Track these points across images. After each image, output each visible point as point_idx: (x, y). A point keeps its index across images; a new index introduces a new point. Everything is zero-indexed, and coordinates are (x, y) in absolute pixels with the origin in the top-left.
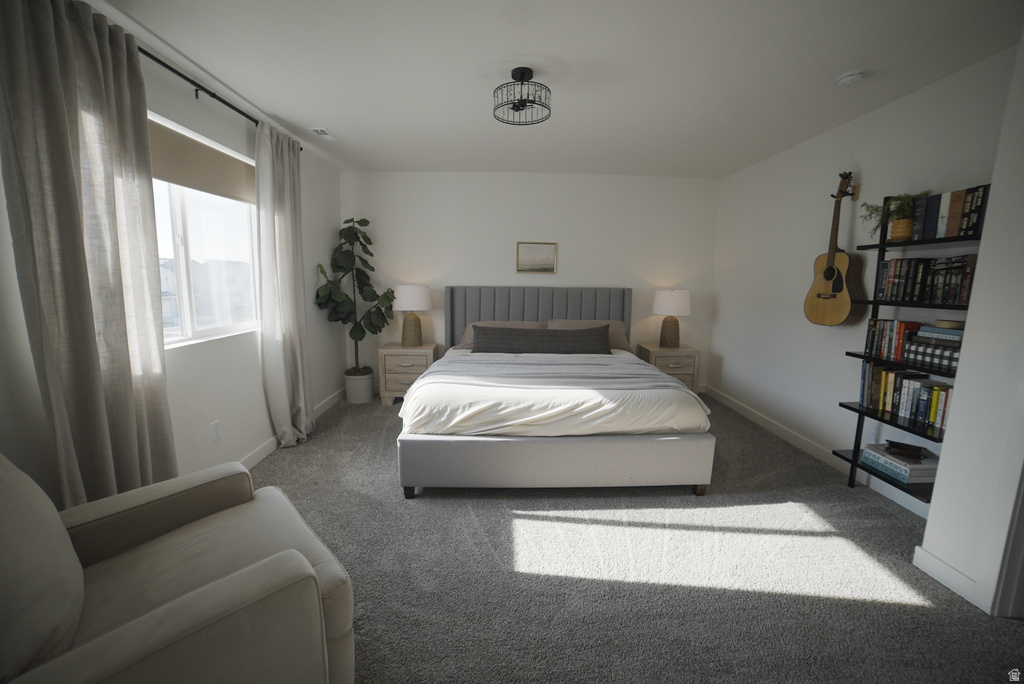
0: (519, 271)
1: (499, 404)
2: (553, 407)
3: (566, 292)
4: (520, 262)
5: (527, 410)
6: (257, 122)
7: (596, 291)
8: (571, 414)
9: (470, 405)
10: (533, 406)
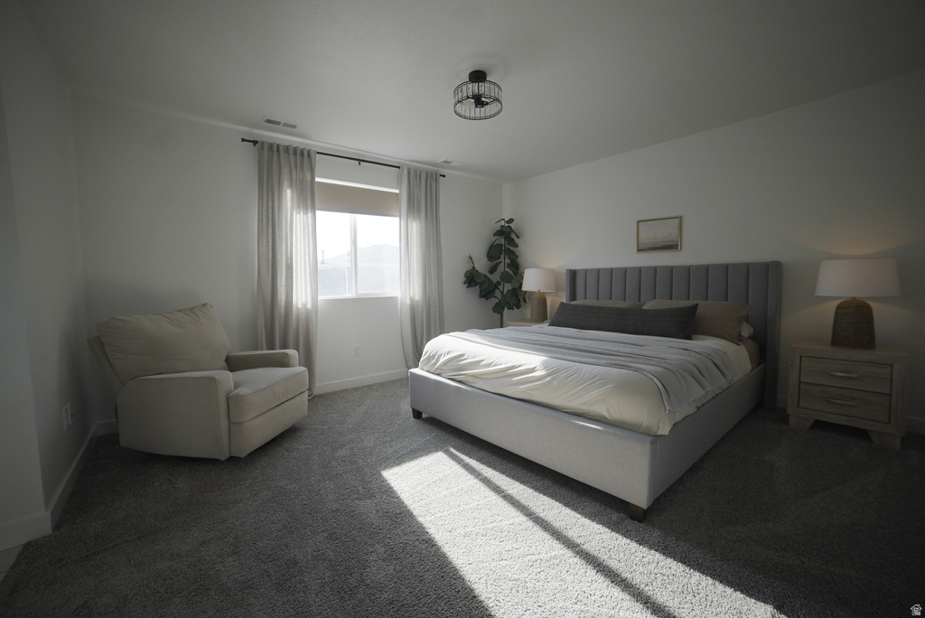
0: (639, 250)
1: (463, 355)
2: (495, 365)
3: (688, 270)
4: (640, 242)
5: (476, 364)
6: (399, 167)
7: (726, 268)
8: (506, 373)
9: (448, 352)
10: (482, 361)
